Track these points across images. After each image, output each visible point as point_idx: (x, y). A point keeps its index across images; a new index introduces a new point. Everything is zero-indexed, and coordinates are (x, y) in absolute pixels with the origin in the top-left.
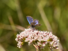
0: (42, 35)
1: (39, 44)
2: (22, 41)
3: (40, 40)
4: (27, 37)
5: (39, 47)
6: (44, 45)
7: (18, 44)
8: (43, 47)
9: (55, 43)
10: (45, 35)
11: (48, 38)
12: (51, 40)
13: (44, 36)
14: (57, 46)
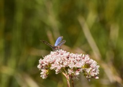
0: (75, 60)
1: (70, 72)
2: (47, 69)
3: (71, 66)
4: (53, 63)
5: (71, 76)
6: (77, 73)
7: (41, 73)
8: (76, 76)
9: (94, 70)
10: (79, 59)
11: (83, 63)
12: (88, 66)
13: (77, 60)
14: (96, 74)
